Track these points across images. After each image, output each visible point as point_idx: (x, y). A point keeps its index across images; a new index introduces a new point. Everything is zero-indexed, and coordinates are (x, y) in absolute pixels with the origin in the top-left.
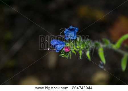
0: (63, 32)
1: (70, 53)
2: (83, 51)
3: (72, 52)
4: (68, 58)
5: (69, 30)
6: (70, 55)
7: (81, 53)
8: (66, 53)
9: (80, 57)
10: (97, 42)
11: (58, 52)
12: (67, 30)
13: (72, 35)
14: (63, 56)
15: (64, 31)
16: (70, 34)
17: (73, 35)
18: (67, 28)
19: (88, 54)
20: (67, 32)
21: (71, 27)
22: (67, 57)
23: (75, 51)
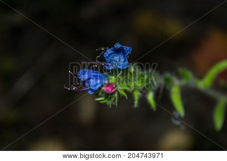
0: (103, 55)
1: (116, 95)
2: (141, 92)
3: (119, 95)
4: (112, 105)
5: (113, 50)
6: (115, 99)
7: (137, 95)
8: (108, 96)
9: (136, 103)
10: (168, 75)
11: (93, 93)
12: (109, 51)
13: (119, 61)
14: (101, 101)
15: (104, 52)
16: (117, 58)
17: (122, 60)
18: (110, 48)
19: (150, 97)
20: (110, 54)
21: (118, 46)
22: (109, 103)
23: (125, 91)
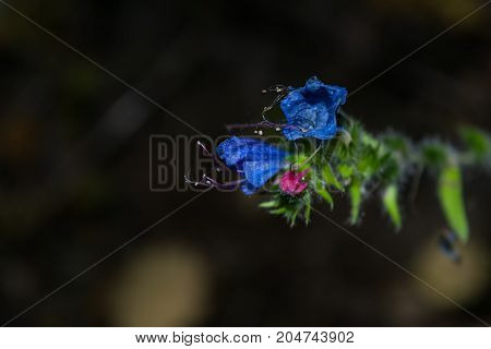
0: (279, 103)
1: (308, 196)
2: (368, 187)
3: (315, 196)
4: (297, 219)
5: (302, 93)
7: (357, 194)
8: (285, 200)
9: (355, 212)
10: (434, 144)
11: (251, 193)
12: (294, 96)
13: (316, 121)
14: (273, 208)
15: (283, 98)
16: (311, 112)
17: (325, 117)
18: (296, 87)
19: (390, 197)
20: (296, 103)
21: (314, 84)
22: (291, 216)
23: (331, 189)
